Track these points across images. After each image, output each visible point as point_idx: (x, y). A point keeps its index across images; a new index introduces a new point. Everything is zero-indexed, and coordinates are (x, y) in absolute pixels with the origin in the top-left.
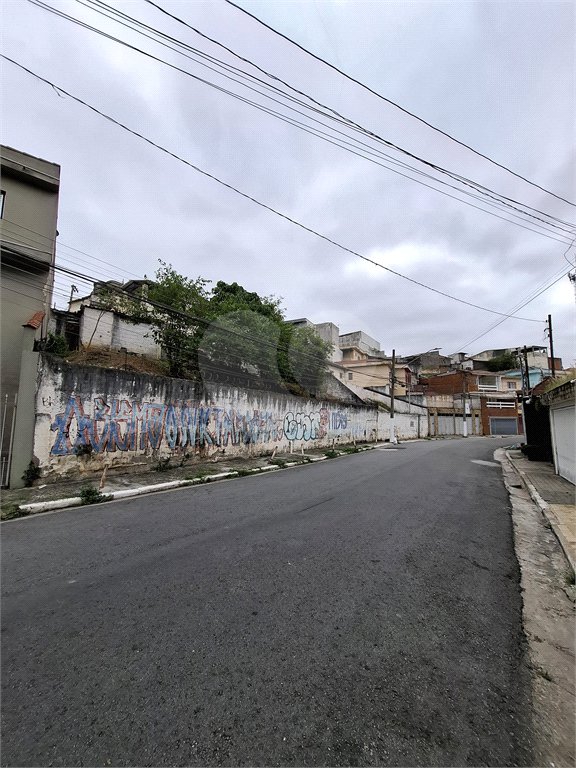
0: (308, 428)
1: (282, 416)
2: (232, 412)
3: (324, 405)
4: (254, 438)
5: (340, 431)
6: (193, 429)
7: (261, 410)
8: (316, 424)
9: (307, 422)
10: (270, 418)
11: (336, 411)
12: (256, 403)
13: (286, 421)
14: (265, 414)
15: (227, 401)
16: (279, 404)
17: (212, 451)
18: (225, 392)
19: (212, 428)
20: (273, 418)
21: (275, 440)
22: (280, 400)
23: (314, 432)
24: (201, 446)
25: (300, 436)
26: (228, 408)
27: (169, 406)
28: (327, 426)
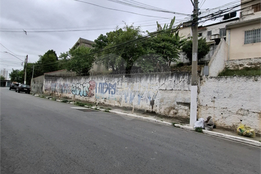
0: (82, 90)
1: (71, 85)
2: (60, 84)
3: (92, 78)
4: (63, 92)
5: (107, 95)
6: (54, 88)
7: (65, 83)
8: (86, 89)
9: (81, 87)
10: (67, 85)
11: (104, 81)
12: (64, 81)
13: (72, 87)
14: (66, 84)
15: (59, 81)
16: (70, 80)
17: (56, 93)
18: (59, 79)
19: (56, 88)
20: (68, 86)
21: (69, 93)
22: (70, 79)
23: (85, 93)
24: (55, 92)
25: (78, 93)
26: (59, 83)
27: (52, 83)
28: (95, 90)
